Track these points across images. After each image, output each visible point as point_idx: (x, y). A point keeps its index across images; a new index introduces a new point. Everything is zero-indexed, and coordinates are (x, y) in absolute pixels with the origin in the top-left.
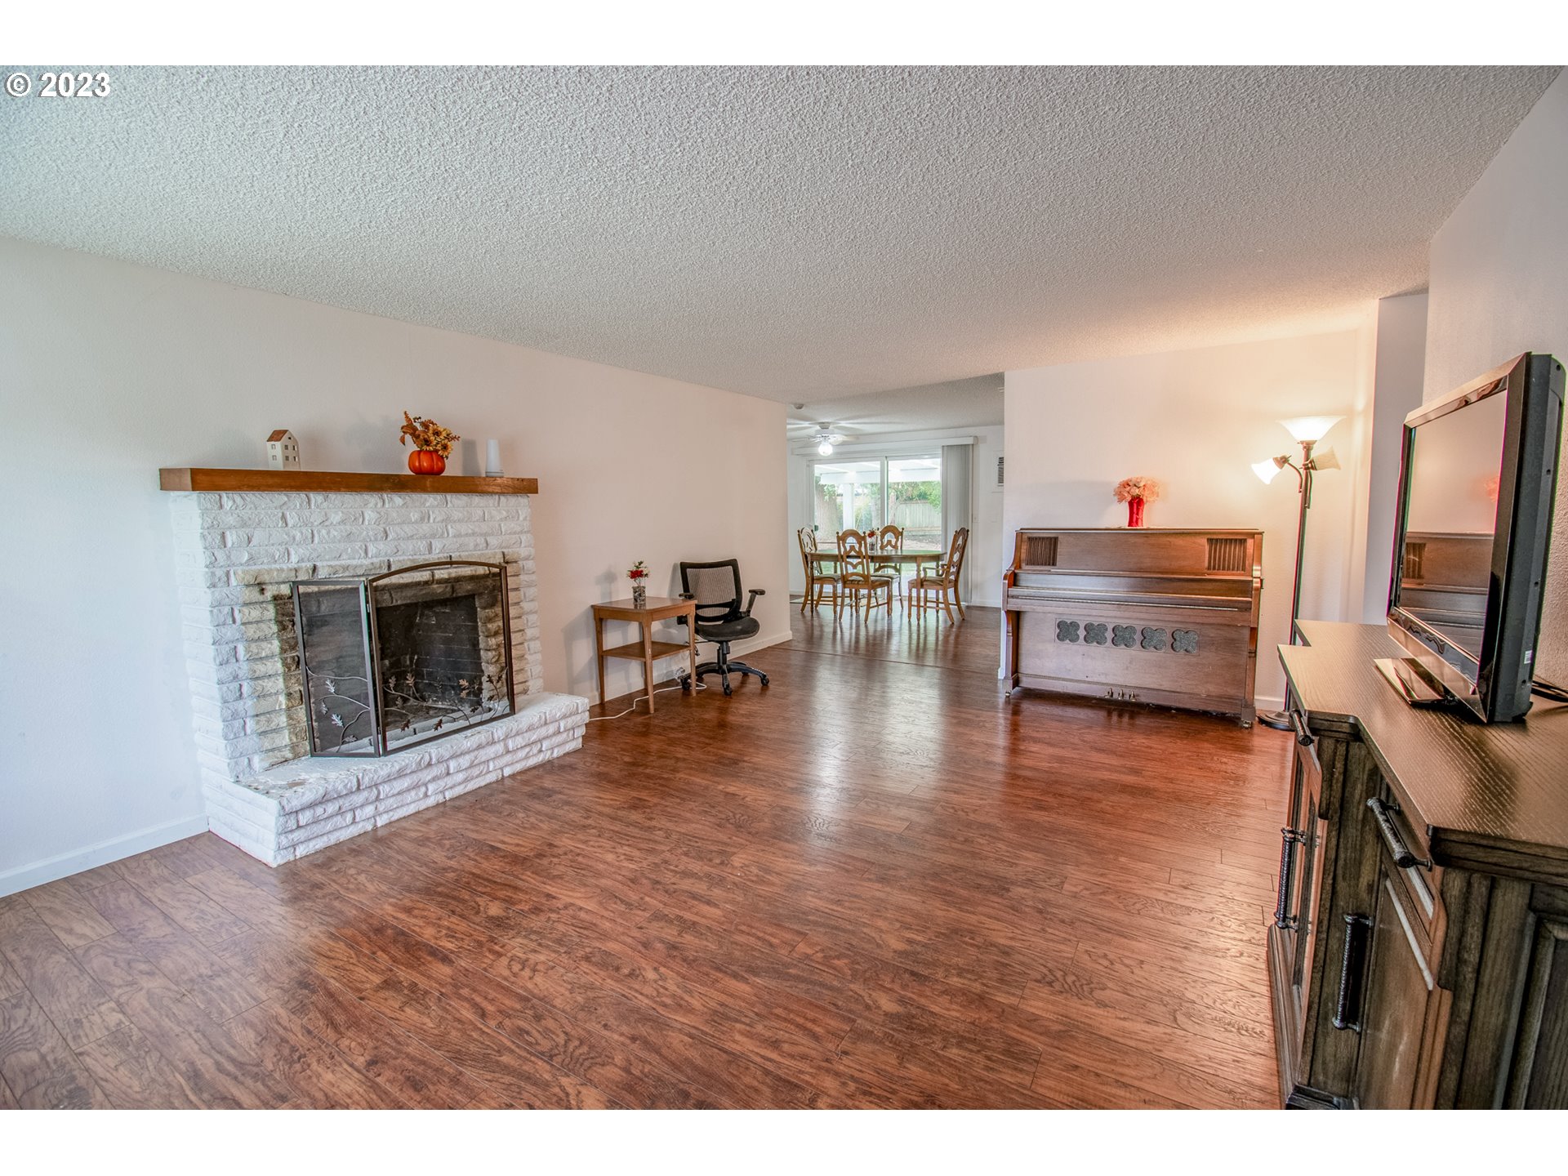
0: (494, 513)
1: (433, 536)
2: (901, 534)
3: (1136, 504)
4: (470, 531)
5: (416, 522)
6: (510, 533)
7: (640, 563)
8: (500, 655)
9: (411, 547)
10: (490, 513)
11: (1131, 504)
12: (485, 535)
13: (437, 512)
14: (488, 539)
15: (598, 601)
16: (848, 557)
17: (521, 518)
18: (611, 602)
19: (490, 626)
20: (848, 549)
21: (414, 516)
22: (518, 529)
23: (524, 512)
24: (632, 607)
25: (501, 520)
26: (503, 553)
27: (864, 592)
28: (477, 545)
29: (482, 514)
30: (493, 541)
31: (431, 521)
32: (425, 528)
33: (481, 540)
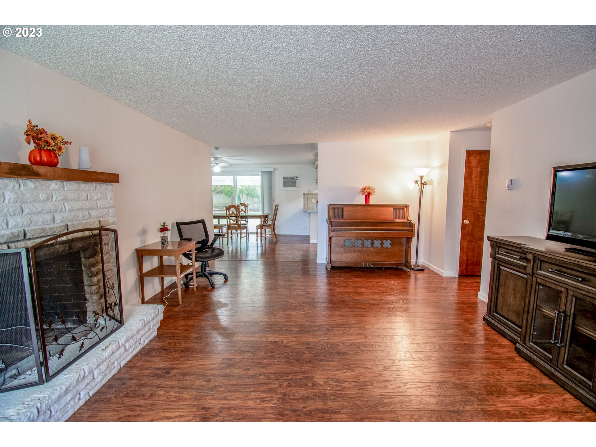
0: (93, 195)
1: (56, 211)
2: (248, 206)
3: (368, 196)
4: (80, 207)
5: (44, 201)
6: (103, 208)
7: (164, 223)
8: (100, 287)
9: (41, 220)
10: (91, 195)
11: (366, 196)
12: (88, 209)
13: (57, 193)
14: (90, 212)
15: (138, 246)
16: (231, 217)
17: (109, 199)
18: (145, 246)
19: (93, 269)
20: (231, 213)
21: (42, 196)
22: (108, 205)
23: (110, 195)
24: (160, 248)
25: (97, 199)
26: (99, 221)
27: (239, 231)
28: (84, 216)
29: (86, 195)
30: (94, 213)
31: (54, 200)
32: (50, 206)
33: (86, 213)
